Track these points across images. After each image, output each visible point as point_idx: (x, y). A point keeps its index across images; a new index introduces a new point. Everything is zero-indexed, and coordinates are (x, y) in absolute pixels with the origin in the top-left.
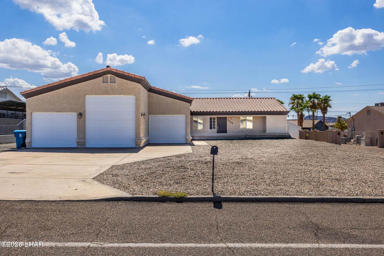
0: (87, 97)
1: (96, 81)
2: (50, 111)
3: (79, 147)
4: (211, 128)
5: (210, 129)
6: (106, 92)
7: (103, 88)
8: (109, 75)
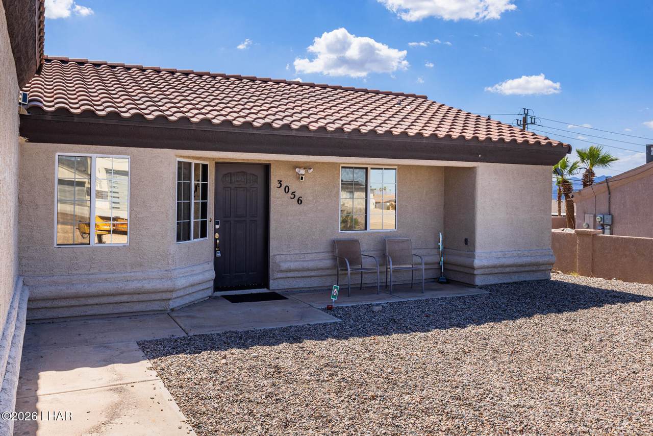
4: (183, 234)
5: (179, 239)
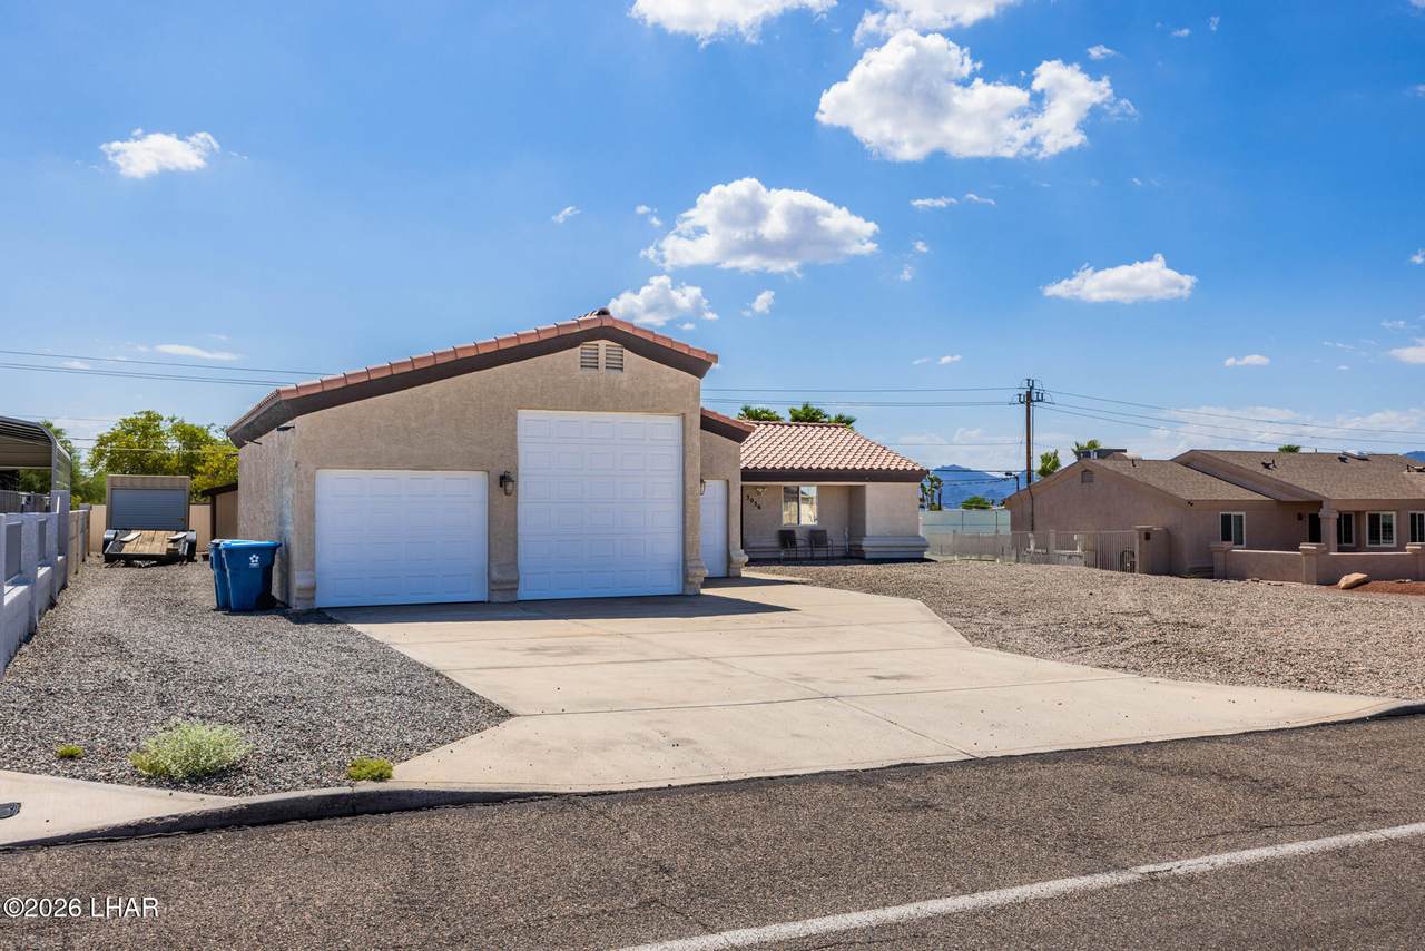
0: (524, 415)
1: (559, 362)
2: (391, 465)
3: (497, 598)
6: (591, 403)
7: (582, 387)
8: (603, 344)
